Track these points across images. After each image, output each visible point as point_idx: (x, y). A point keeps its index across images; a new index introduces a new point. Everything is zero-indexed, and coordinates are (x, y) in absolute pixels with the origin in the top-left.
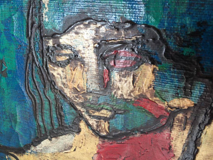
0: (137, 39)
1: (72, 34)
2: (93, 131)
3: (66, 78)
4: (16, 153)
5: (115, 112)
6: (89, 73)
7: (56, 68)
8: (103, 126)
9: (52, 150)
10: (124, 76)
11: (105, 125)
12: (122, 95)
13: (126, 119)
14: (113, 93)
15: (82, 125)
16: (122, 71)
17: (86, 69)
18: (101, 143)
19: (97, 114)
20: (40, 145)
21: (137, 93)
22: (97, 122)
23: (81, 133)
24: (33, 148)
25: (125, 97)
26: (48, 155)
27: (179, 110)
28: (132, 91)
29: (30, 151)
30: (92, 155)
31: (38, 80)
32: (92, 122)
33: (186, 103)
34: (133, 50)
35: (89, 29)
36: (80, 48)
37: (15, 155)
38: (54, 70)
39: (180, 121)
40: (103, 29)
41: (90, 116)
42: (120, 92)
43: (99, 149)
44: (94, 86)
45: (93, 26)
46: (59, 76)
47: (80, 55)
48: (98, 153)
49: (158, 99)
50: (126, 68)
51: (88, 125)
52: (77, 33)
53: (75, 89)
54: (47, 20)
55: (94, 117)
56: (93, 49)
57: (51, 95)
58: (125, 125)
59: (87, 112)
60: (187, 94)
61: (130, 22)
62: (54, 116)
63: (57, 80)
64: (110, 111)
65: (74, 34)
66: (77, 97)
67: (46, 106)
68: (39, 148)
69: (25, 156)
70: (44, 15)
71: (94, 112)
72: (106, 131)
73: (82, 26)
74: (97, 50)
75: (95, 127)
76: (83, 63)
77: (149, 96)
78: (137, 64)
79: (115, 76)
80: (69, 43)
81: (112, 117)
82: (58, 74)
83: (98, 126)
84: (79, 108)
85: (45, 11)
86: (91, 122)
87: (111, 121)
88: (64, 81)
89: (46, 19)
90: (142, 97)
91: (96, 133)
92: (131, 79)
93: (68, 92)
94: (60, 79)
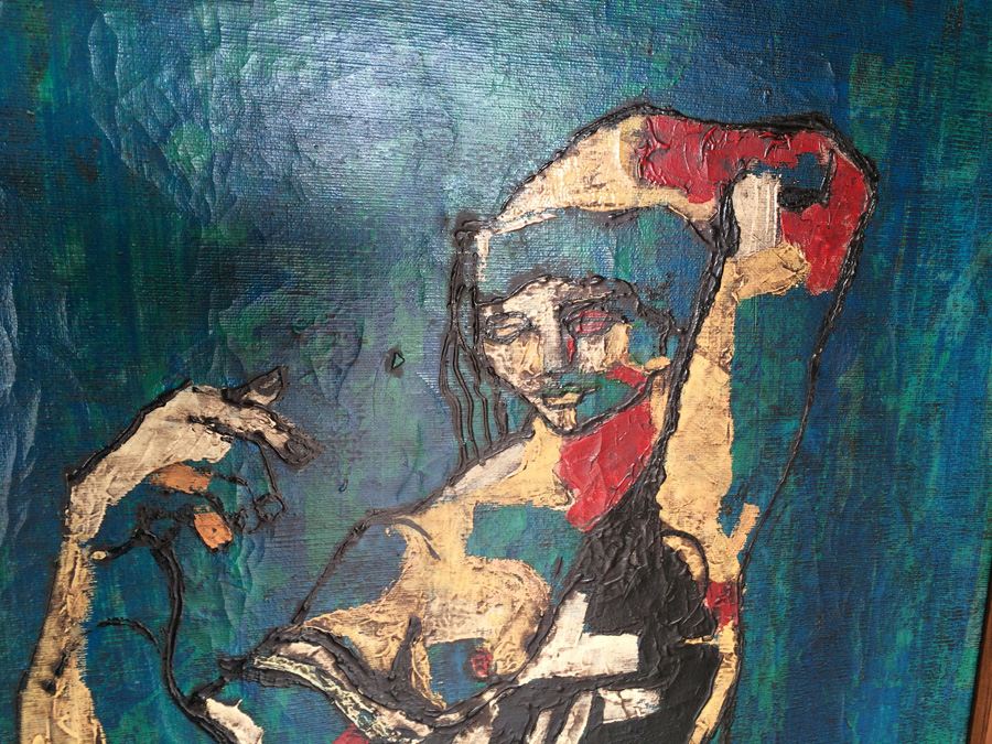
0: (607, 295)
1: (523, 297)
2: (554, 428)
3: (511, 359)
4: (412, 513)
5: (583, 393)
6: (547, 346)
7: (496, 347)
8: (567, 417)
9: (486, 481)
10: (593, 343)
11: (571, 415)
12: (592, 368)
13: (597, 398)
14: (580, 367)
15: (538, 424)
16: (590, 336)
17: (542, 342)
18: (565, 443)
19: (559, 402)
20: (462, 482)
21: (610, 361)
22: (559, 414)
23: (536, 437)
24: (448, 491)
25: (597, 369)
26: (479, 493)
27: (656, 373)
28: (604, 361)
29: (441, 499)
30: (553, 466)
31: (464, 369)
32: (553, 415)
33: (663, 362)
34: (603, 309)
35: (546, 288)
36: (533, 313)
37: (409, 518)
38: (493, 350)
39: (658, 385)
40: (566, 287)
41: (548, 407)
42: (589, 365)
43: (562, 453)
44: (555, 364)
45: (552, 284)
46: (500, 358)
47: (534, 323)
48: (562, 459)
49: (633, 363)
50: (594, 333)
51: (547, 421)
52: (529, 294)
53: (525, 372)
54: (484, 280)
55: (555, 407)
56: (552, 314)
57: (486, 388)
58: (597, 406)
59: (545, 403)
60: (663, 351)
61: (598, 276)
62: (492, 421)
63: (497, 364)
64: (577, 392)
65: (525, 296)
66: (529, 384)
67: (478, 405)
68: (459, 486)
69: (432, 512)
70: (480, 274)
71: (554, 401)
72: (572, 423)
73: (537, 285)
74: (559, 313)
75: (556, 422)
76: (538, 333)
77: (623, 361)
78: (609, 324)
79: (583, 344)
80: (517, 309)
81: (580, 400)
82: (499, 355)
83: (560, 420)
84: (532, 399)
85: (481, 267)
86: (549, 417)
87: (578, 408)
88: (508, 364)
89: (482, 278)
90: (616, 364)
91: (558, 430)
92: (601, 345)
93: (514, 380)
94: (502, 364)
